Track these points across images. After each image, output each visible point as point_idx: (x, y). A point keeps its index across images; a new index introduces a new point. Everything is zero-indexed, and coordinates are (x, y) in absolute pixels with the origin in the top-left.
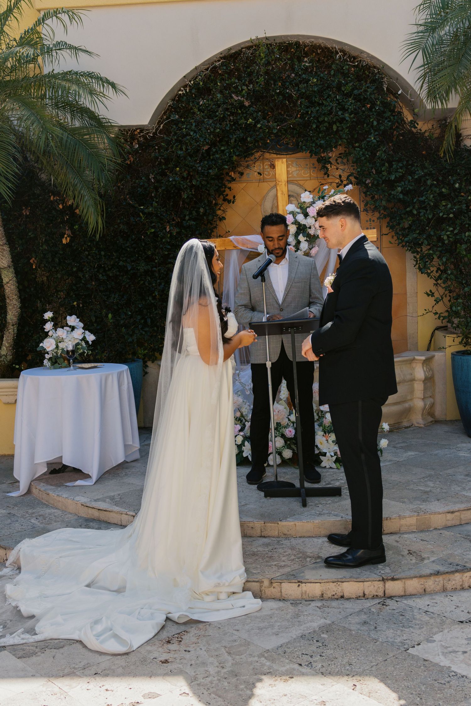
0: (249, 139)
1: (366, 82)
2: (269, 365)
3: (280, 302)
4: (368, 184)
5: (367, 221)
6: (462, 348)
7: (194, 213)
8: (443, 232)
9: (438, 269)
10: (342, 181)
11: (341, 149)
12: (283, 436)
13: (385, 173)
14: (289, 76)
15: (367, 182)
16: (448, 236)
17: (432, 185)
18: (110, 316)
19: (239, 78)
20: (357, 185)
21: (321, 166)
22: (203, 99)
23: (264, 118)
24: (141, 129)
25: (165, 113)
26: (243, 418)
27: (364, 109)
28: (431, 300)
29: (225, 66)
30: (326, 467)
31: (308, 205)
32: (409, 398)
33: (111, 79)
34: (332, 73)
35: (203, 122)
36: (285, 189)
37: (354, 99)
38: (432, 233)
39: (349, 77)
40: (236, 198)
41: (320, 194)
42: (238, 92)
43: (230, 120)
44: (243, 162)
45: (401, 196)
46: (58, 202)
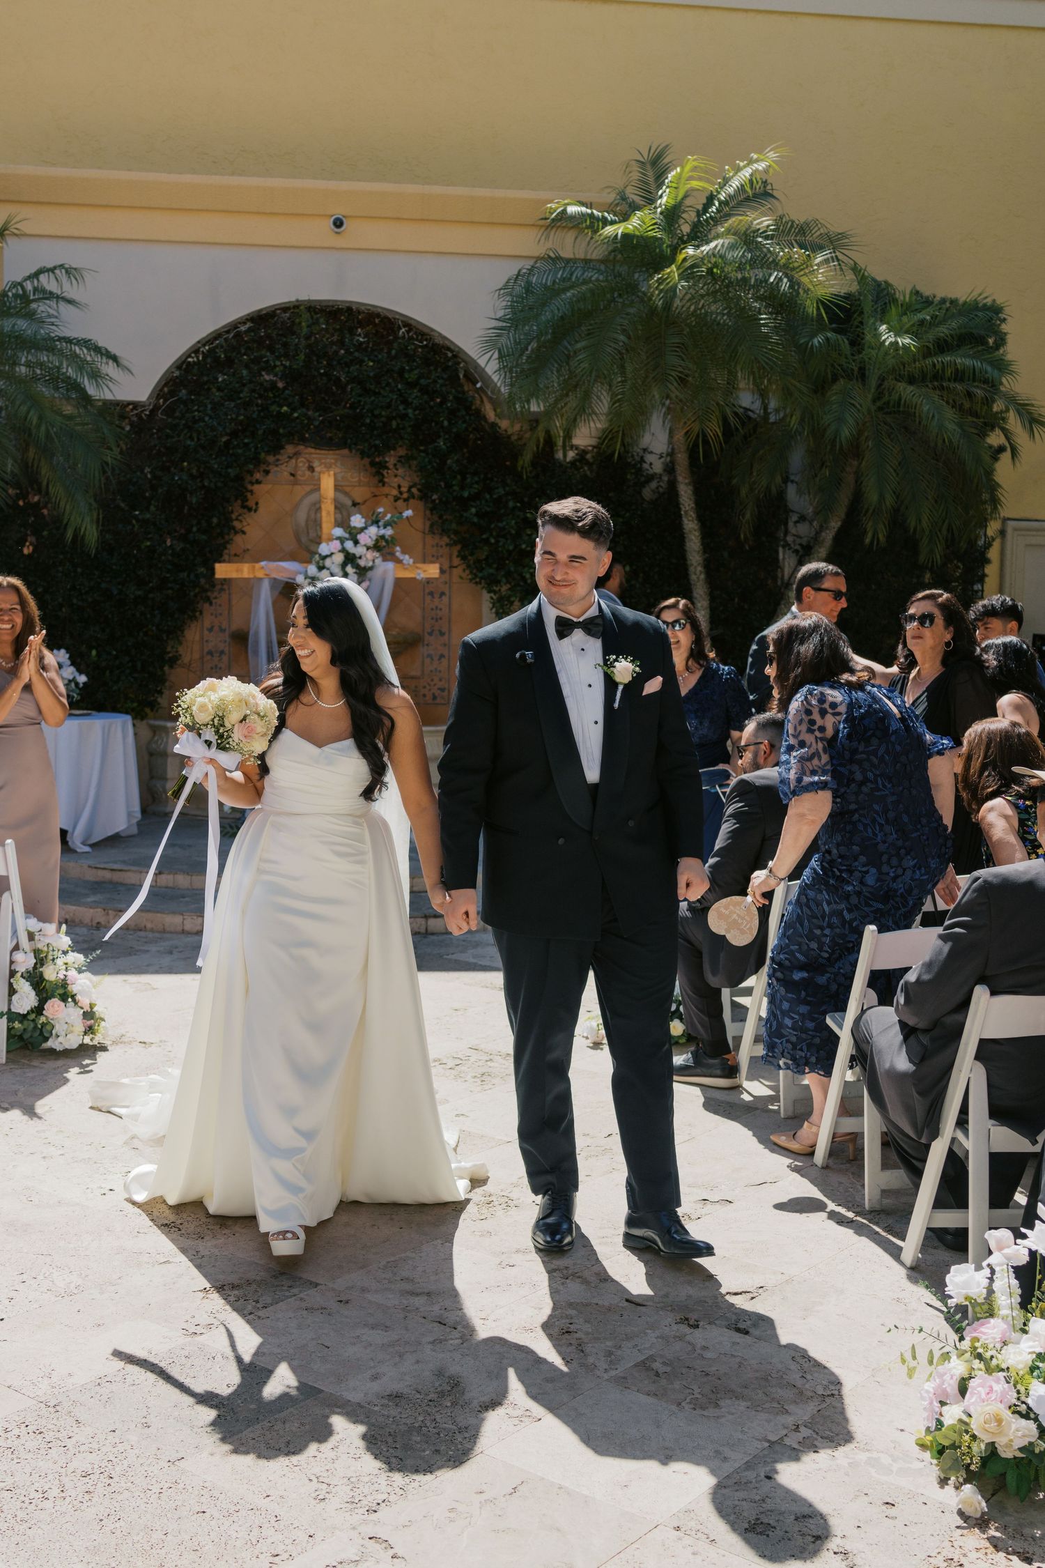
0: (281, 431)
1: (436, 369)
4: (435, 500)
5: (433, 546)
7: (204, 523)
8: (526, 569)
10: (401, 493)
13: (456, 488)
14: (336, 352)
15: (433, 498)
17: (514, 508)
18: (94, 652)
19: (271, 349)
20: (421, 499)
21: (374, 470)
22: (223, 373)
23: (302, 405)
24: (135, 405)
25: (166, 385)
27: (432, 403)
29: (253, 331)
31: (359, 531)
34: (393, 352)
35: (223, 405)
36: (331, 508)
37: (420, 390)
38: (512, 569)
39: (414, 361)
40: (260, 505)
41: (374, 518)
42: (270, 369)
43: (257, 405)
44: (271, 459)
45: (475, 520)
46: (18, 497)
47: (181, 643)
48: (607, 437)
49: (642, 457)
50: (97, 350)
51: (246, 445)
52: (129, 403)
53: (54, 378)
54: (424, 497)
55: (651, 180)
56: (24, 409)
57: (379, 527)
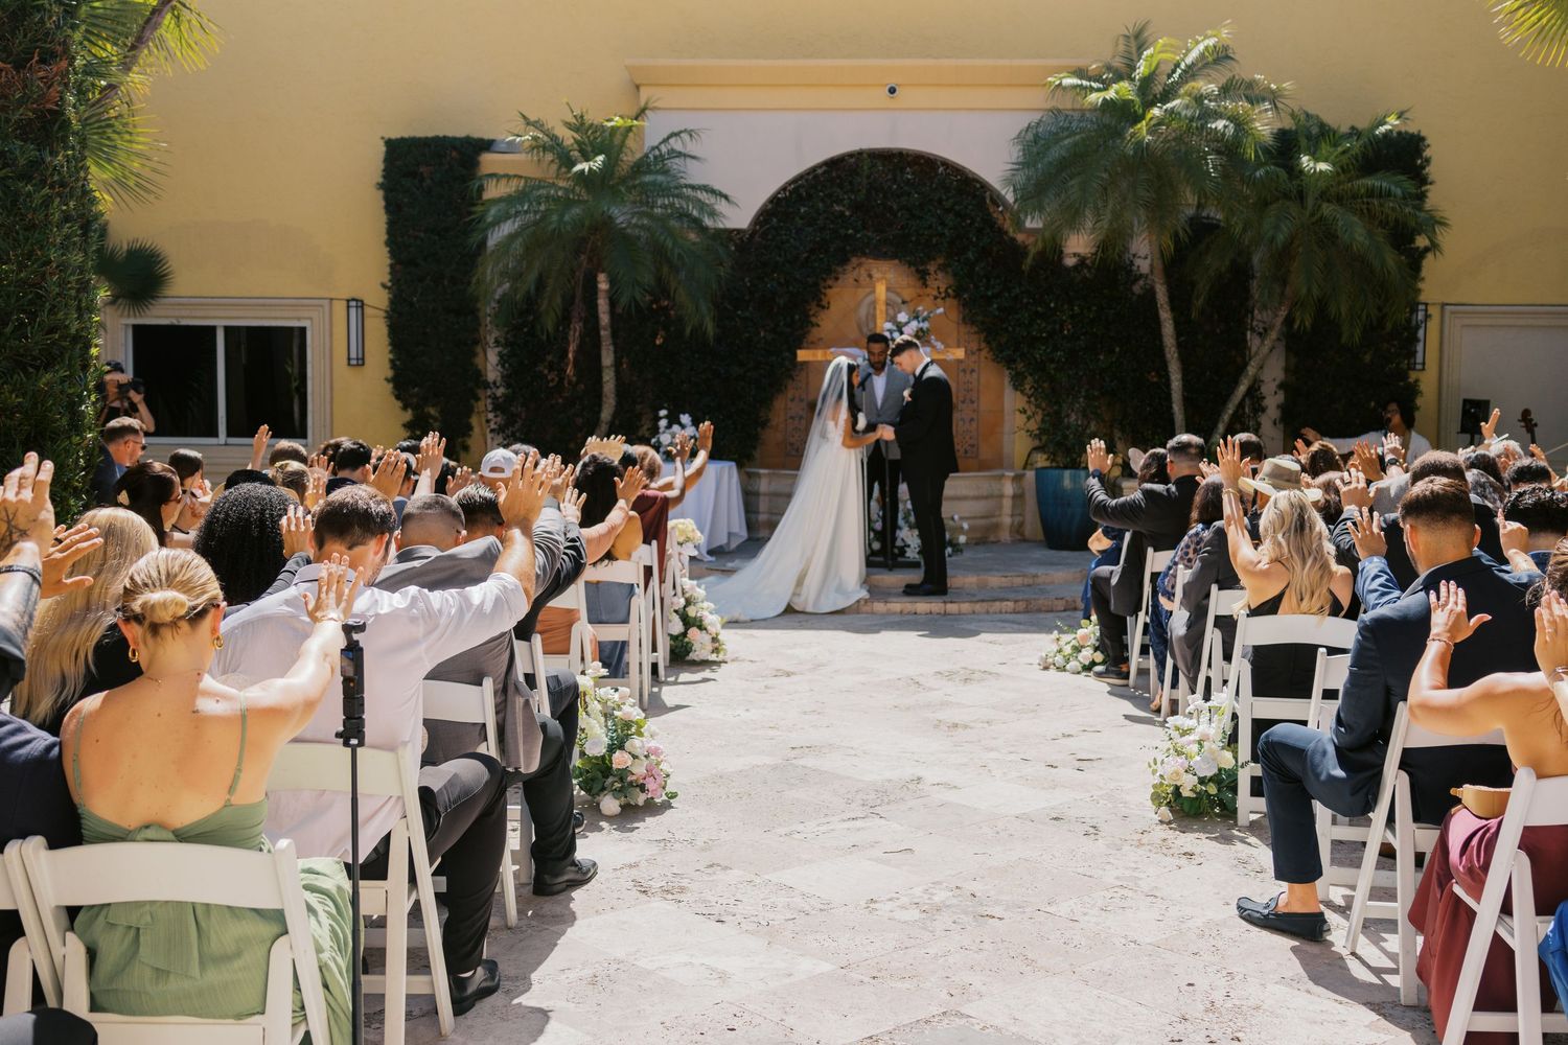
0: (848, 248)
1: (967, 198)
5: (965, 334)
6: (1047, 464)
8: (1036, 351)
9: (1033, 387)
10: (940, 293)
11: (940, 261)
13: (982, 289)
14: (890, 187)
16: (1041, 355)
17: (1028, 303)
19: (841, 186)
20: (955, 297)
21: (919, 276)
22: (804, 206)
23: (864, 228)
24: (739, 231)
25: (761, 214)
27: (964, 224)
28: (1024, 416)
29: (827, 173)
31: (904, 324)
32: (997, 513)
33: (724, 191)
34: (934, 186)
35: (804, 230)
36: (883, 309)
37: (955, 215)
38: (1025, 350)
39: (950, 192)
40: (831, 304)
41: (915, 315)
42: (839, 201)
43: (830, 229)
44: (840, 269)
45: (997, 313)
46: (652, 302)
47: (770, 410)
48: (1104, 246)
49: (1132, 262)
50: (713, 192)
51: (821, 259)
52: (734, 230)
53: (683, 215)
54: (957, 296)
55: (1134, 50)
56: (663, 238)
57: (918, 321)
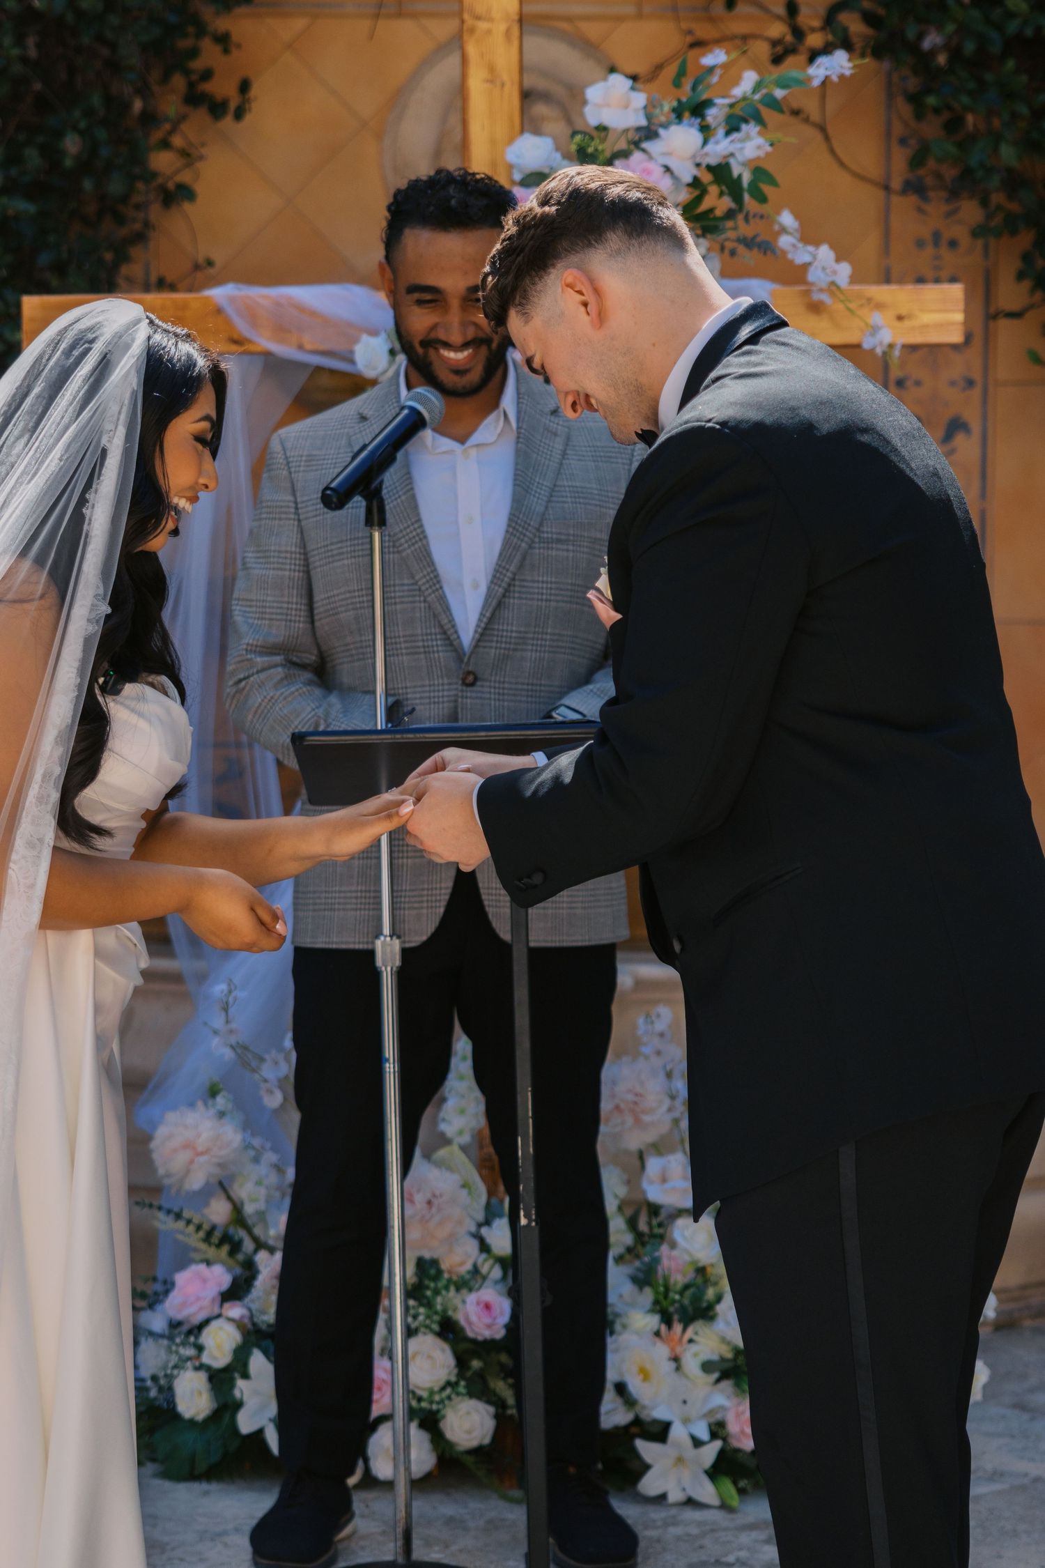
2: (388, 953)
3: (467, 631)
4: (933, 53)
5: (920, 244)
7: (33, 158)
10: (798, 33)
12: (448, 1330)
15: (927, 44)
26: (242, 1233)
30: (662, 1498)
31: (622, 145)
36: (505, 56)
40: (254, 91)
41: (686, 92)
57: (705, 129)
